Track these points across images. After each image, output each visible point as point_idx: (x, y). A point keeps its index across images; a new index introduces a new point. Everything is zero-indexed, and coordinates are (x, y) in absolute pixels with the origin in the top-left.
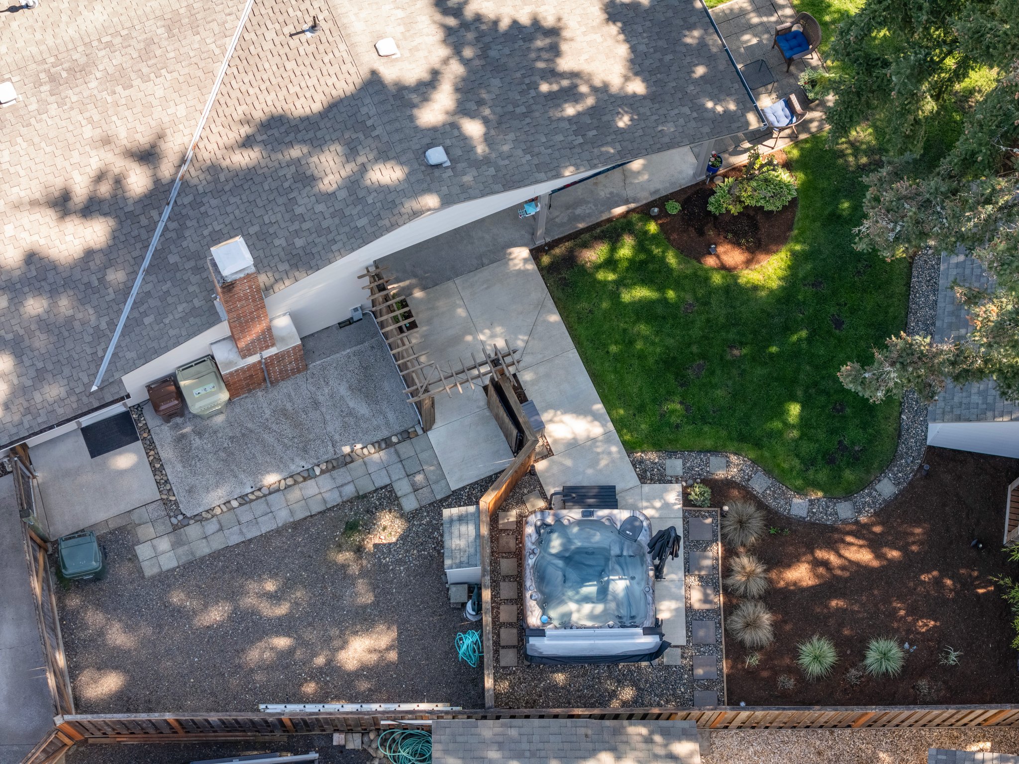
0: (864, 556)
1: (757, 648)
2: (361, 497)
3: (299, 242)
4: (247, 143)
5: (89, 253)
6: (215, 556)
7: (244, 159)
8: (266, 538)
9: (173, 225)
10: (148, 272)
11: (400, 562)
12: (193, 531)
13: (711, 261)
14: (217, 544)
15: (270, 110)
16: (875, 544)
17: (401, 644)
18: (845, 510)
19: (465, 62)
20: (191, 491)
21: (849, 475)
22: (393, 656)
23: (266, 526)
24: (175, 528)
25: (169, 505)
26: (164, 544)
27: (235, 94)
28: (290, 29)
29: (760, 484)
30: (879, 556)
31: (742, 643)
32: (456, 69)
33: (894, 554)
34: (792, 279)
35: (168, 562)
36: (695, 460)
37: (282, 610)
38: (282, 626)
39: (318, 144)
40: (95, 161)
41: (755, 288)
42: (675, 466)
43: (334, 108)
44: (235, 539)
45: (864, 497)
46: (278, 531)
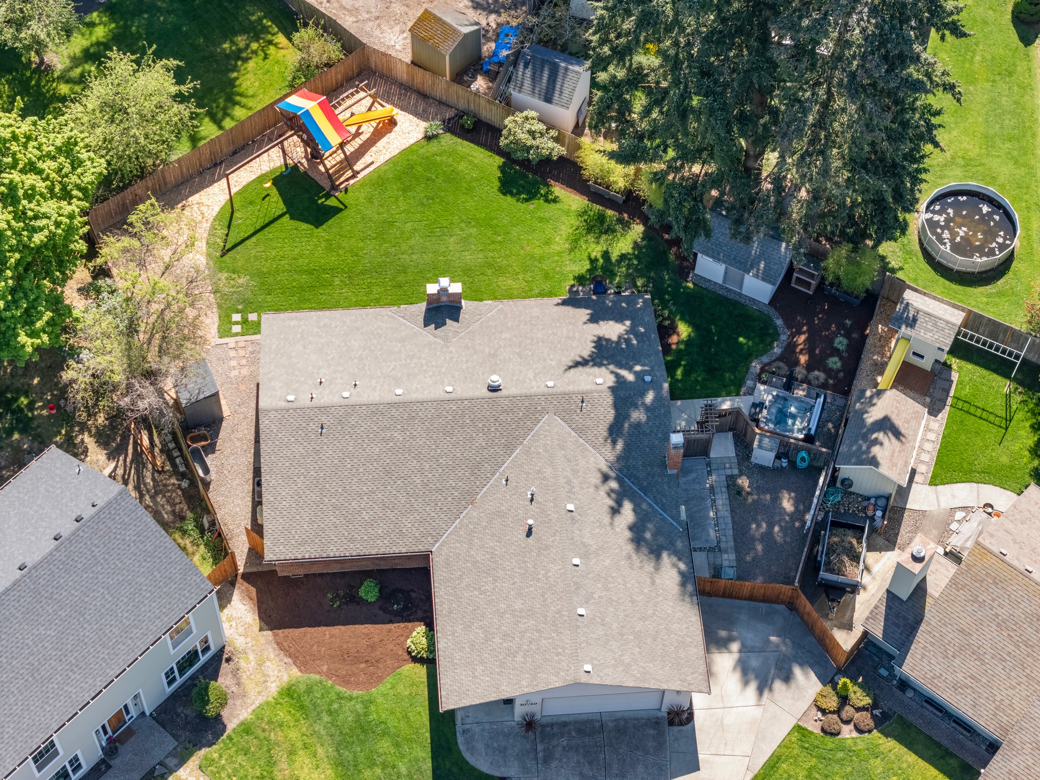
0: (803, 338)
1: (826, 380)
2: (728, 487)
3: (660, 435)
4: (614, 442)
5: (634, 510)
6: (735, 540)
7: (620, 445)
8: (734, 522)
9: (632, 479)
10: (646, 495)
11: (757, 481)
12: (723, 545)
13: (674, 347)
14: (731, 539)
15: (605, 429)
16: (800, 333)
17: (789, 490)
18: (783, 337)
19: (609, 364)
20: (707, 541)
21: (771, 331)
22: (793, 494)
23: (729, 520)
24: (720, 550)
25: (711, 550)
26: (725, 556)
27: (593, 439)
28: (578, 411)
29: (765, 359)
30: (804, 333)
31: (823, 384)
32: (612, 367)
33: (805, 328)
34: (690, 323)
35: (732, 557)
36: (749, 376)
37: (764, 525)
38: (771, 526)
39: (627, 417)
40: (602, 493)
41: (689, 336)
42: (749, 383)
43: (616, 406)
44: (731, 532)
45: (780, 330)
46: (732, 517)
